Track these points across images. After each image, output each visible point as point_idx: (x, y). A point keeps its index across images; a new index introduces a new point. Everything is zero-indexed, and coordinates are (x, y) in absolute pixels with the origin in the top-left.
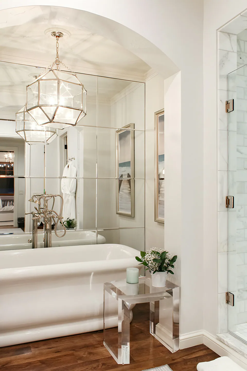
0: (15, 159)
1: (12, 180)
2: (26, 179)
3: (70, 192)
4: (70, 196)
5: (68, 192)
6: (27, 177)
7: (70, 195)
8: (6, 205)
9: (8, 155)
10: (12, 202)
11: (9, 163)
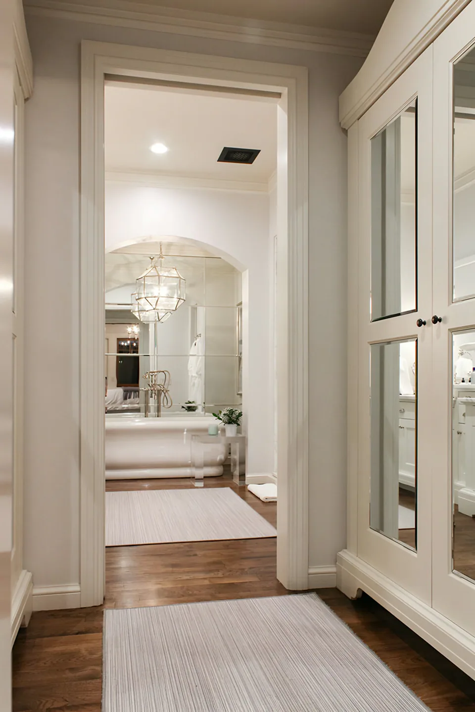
0: (140, 333)
1: (137, 358)
2: (151, 357)
3: (197, 373)
4: (197, 379)
5: (195, 374)
6: (152, 355)
7: (196, 377)
8: (130, 398)
9: (132, 329)
10: (137, 393)
11: (133, 340)
